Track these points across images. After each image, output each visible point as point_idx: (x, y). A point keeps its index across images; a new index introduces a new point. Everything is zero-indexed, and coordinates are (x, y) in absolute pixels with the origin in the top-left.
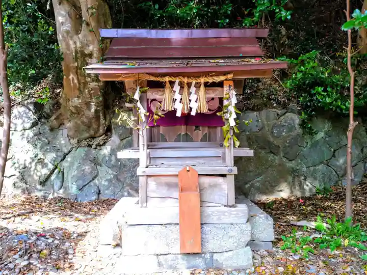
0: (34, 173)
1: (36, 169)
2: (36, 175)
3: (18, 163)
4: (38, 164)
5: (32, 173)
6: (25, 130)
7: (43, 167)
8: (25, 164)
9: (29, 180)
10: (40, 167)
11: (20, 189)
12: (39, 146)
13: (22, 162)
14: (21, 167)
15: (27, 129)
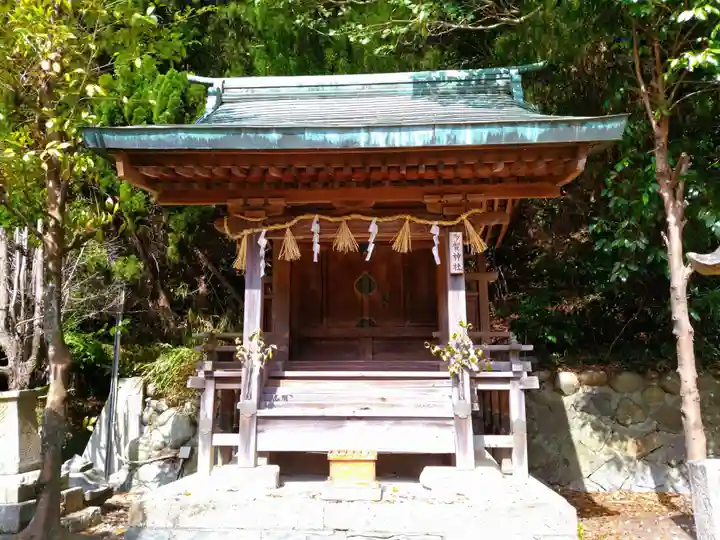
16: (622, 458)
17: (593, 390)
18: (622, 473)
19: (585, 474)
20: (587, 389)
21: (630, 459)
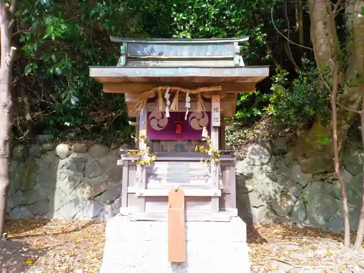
0: (281, 205)
1: (281, 201)
2: (284, 206)
3: (263, 194)
4: (283, 196)
5: (279, 204)
6: (262, 164)
7: (288, 200)
8: (270, 196)
9: (277, 210)
10: (285, 199)
11: (272, 218)
12: (280, 179)
13: (267, 194)
14: (268, 198)
15: (264, 164)
16: (80, 198)
17: (78, 155)
18: (77, 208)
19: (56, 208)
20: (74, 155)
21: (83, 199)
